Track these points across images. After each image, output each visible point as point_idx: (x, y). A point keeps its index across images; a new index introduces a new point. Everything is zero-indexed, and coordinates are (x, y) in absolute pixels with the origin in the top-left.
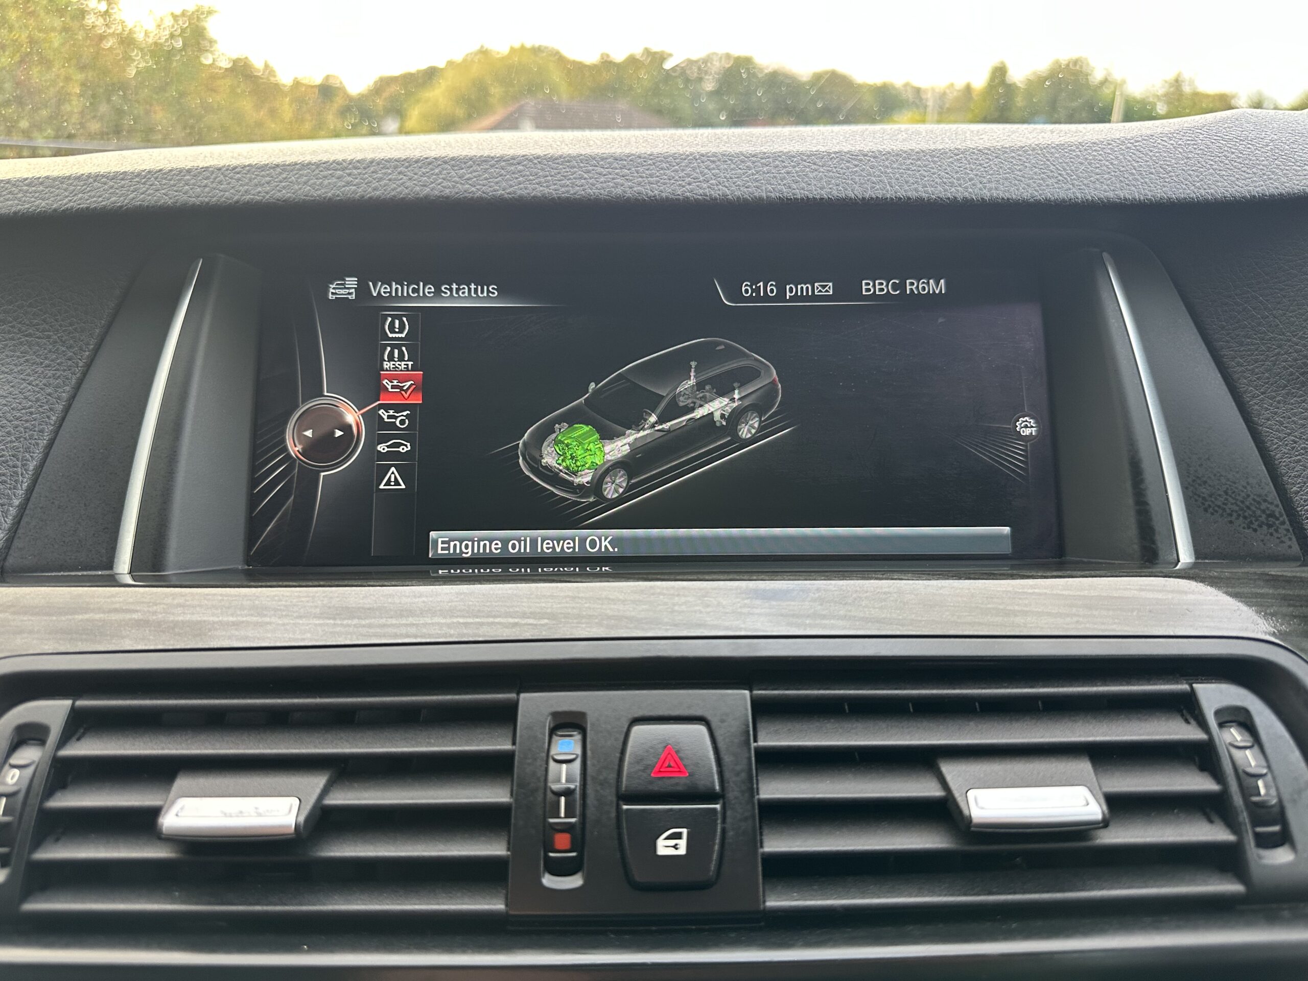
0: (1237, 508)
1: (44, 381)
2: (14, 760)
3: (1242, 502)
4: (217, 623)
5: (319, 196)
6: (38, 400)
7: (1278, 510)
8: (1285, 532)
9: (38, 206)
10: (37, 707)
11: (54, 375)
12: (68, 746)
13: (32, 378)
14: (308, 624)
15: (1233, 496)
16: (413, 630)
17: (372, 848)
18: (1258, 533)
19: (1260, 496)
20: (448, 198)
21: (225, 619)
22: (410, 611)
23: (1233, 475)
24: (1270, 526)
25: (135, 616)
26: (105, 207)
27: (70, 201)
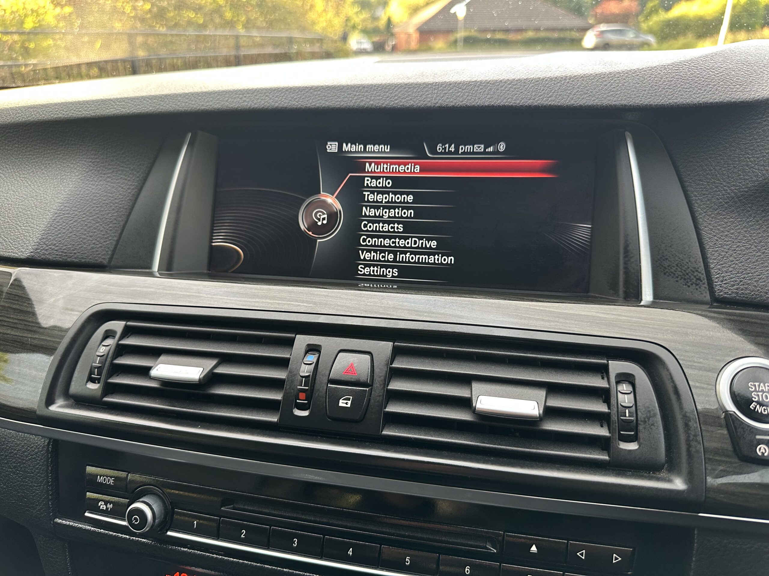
0: (681, 274)
1: (128, 187)
2: (103, 344)
3: (685, 271)
4: (182, 295)
5: (232, 107)
6: (125, 195)
7: (703, 276)
8: (704, 289)
9: (122, 112)
10: (114, 323)
11: (131, 184)
12: (123, 340)
13: (123, 186)
14: (217, 298)
15: (680, 267)
16: (257, 304)
17: (230, 391)
18: (691, 287)
19: (695, 268)
20: (286, 108)
21: (186, 293)
22: (258, 296)
23: (683, 256)
24: (697, 285)
25: (152, 290)
26: (147, 112)
27: (134, 109)
